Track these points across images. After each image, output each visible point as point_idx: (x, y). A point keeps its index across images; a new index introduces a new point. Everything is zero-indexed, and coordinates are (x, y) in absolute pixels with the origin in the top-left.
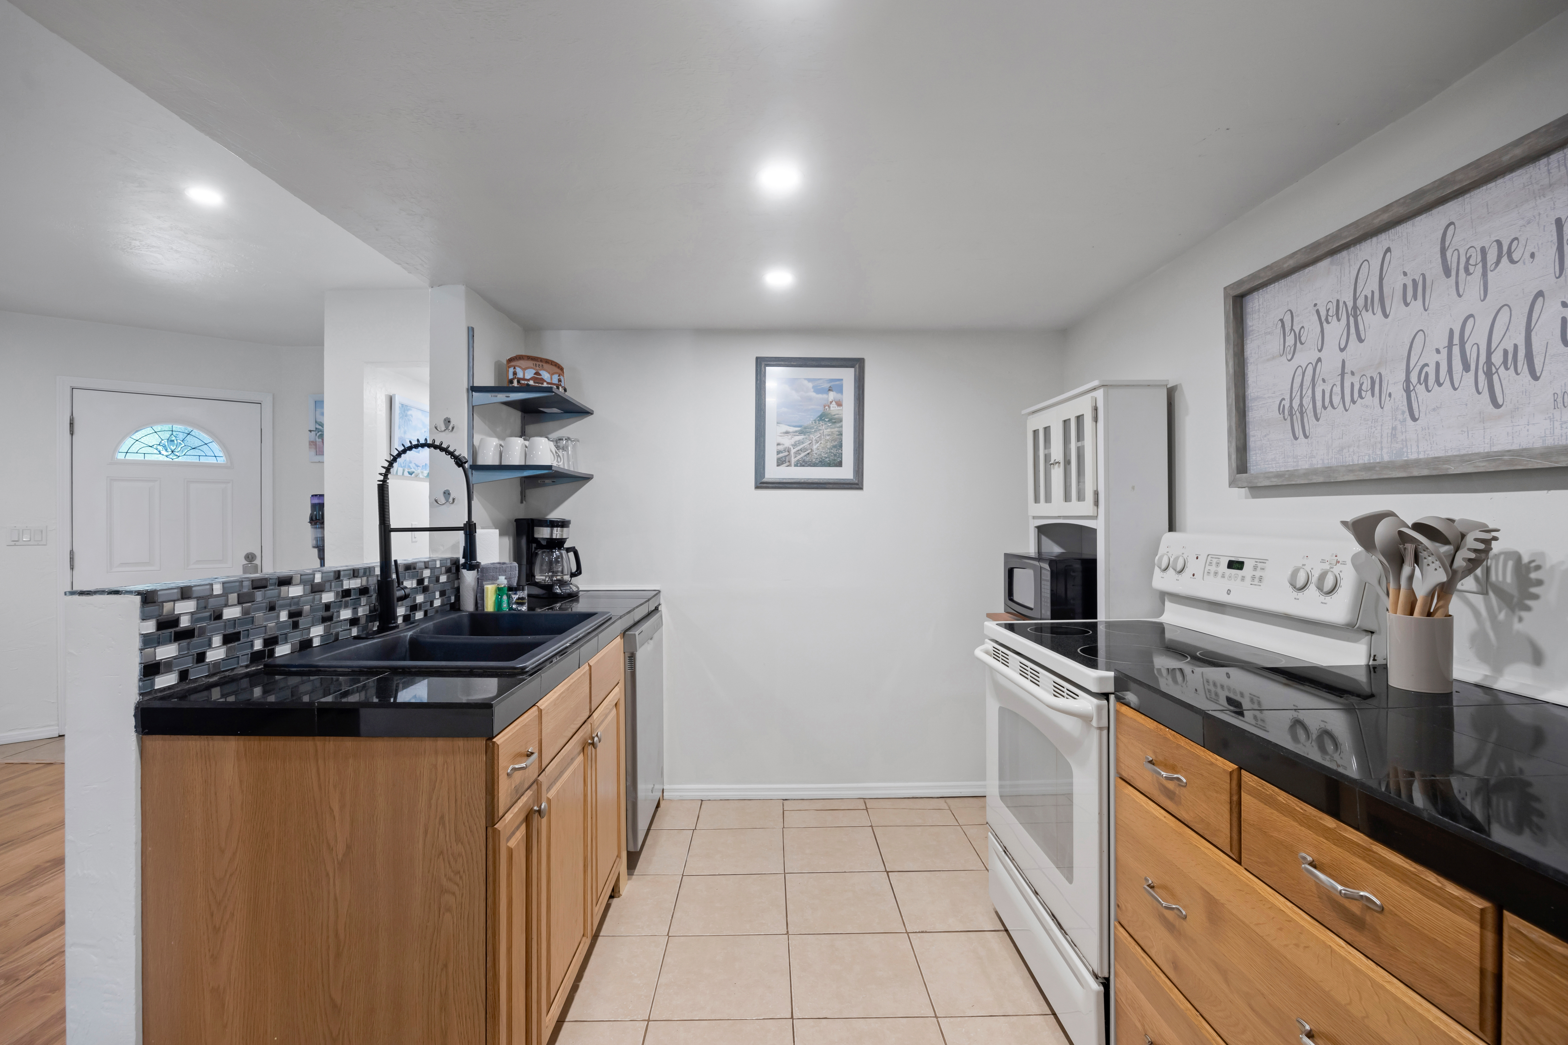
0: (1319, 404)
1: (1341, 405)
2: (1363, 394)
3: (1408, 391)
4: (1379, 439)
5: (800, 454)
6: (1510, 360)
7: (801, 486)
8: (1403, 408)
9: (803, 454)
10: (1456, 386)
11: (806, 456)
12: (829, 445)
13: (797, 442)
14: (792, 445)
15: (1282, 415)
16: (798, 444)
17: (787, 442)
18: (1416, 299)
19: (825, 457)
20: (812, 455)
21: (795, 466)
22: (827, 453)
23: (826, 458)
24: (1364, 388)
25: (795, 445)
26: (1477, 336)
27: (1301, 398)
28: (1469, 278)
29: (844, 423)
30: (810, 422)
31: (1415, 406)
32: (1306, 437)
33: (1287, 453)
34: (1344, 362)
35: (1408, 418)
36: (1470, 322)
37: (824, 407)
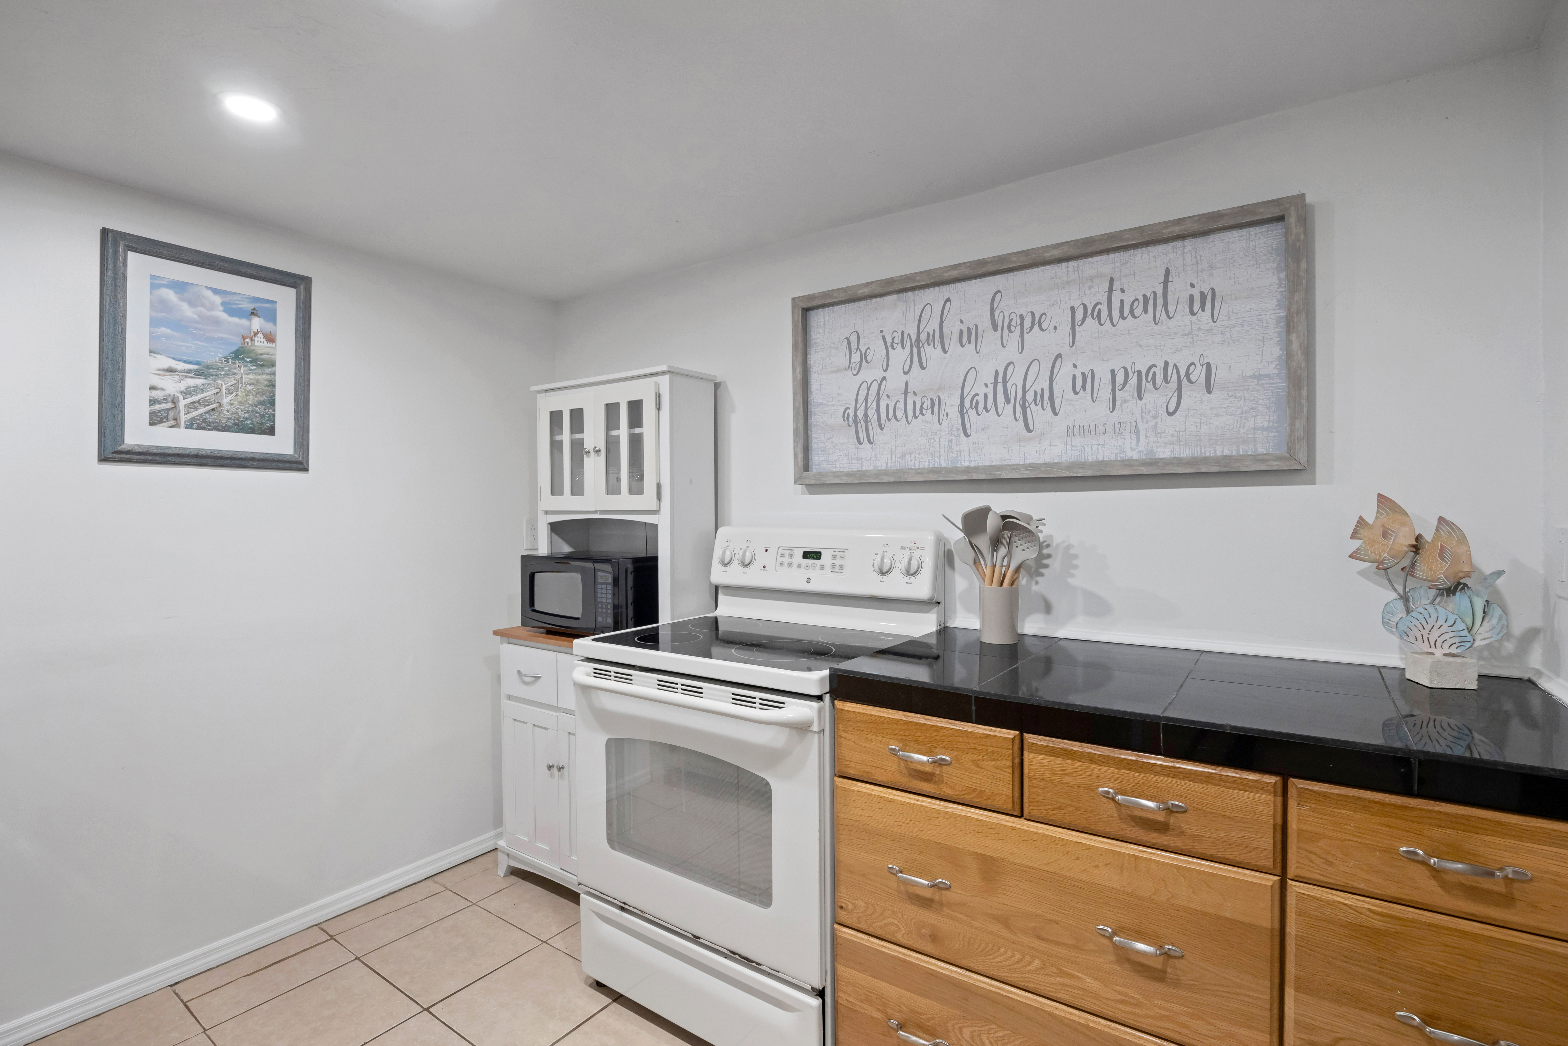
0: (883, 416)
1: (904, 419)
2: (924, 411)
3: (962, 413)
4: (938, 449)
5: (197, 409)
6: (1038, 398)
7: (199, 461)
8: (958, 426)
9: (202, 410)
10: (1000, 414)
11: (208, 412)
12: (251, 399)
13: (192, 389)
14: (181, 393)
15: (846, 422)
16: (194, 391)
17: (171, 386)
18: (970, 343)
19: (244, 417)
20: (220, 413)
21: (187, 427)
22: (248, 412)
23: (247, 419)
24: (925, 406)
25: (187, 393)
26: (1016, 379)
27: (866, 409)
28: (1010, 334)
29: (279, 368)
30: (218, 359)
31: (968, 425)
32: (870, 442)
33: (851, 455)
34: (907, 383)
35: (962, 434)
36: (1011, 367)
37: (244, 339)
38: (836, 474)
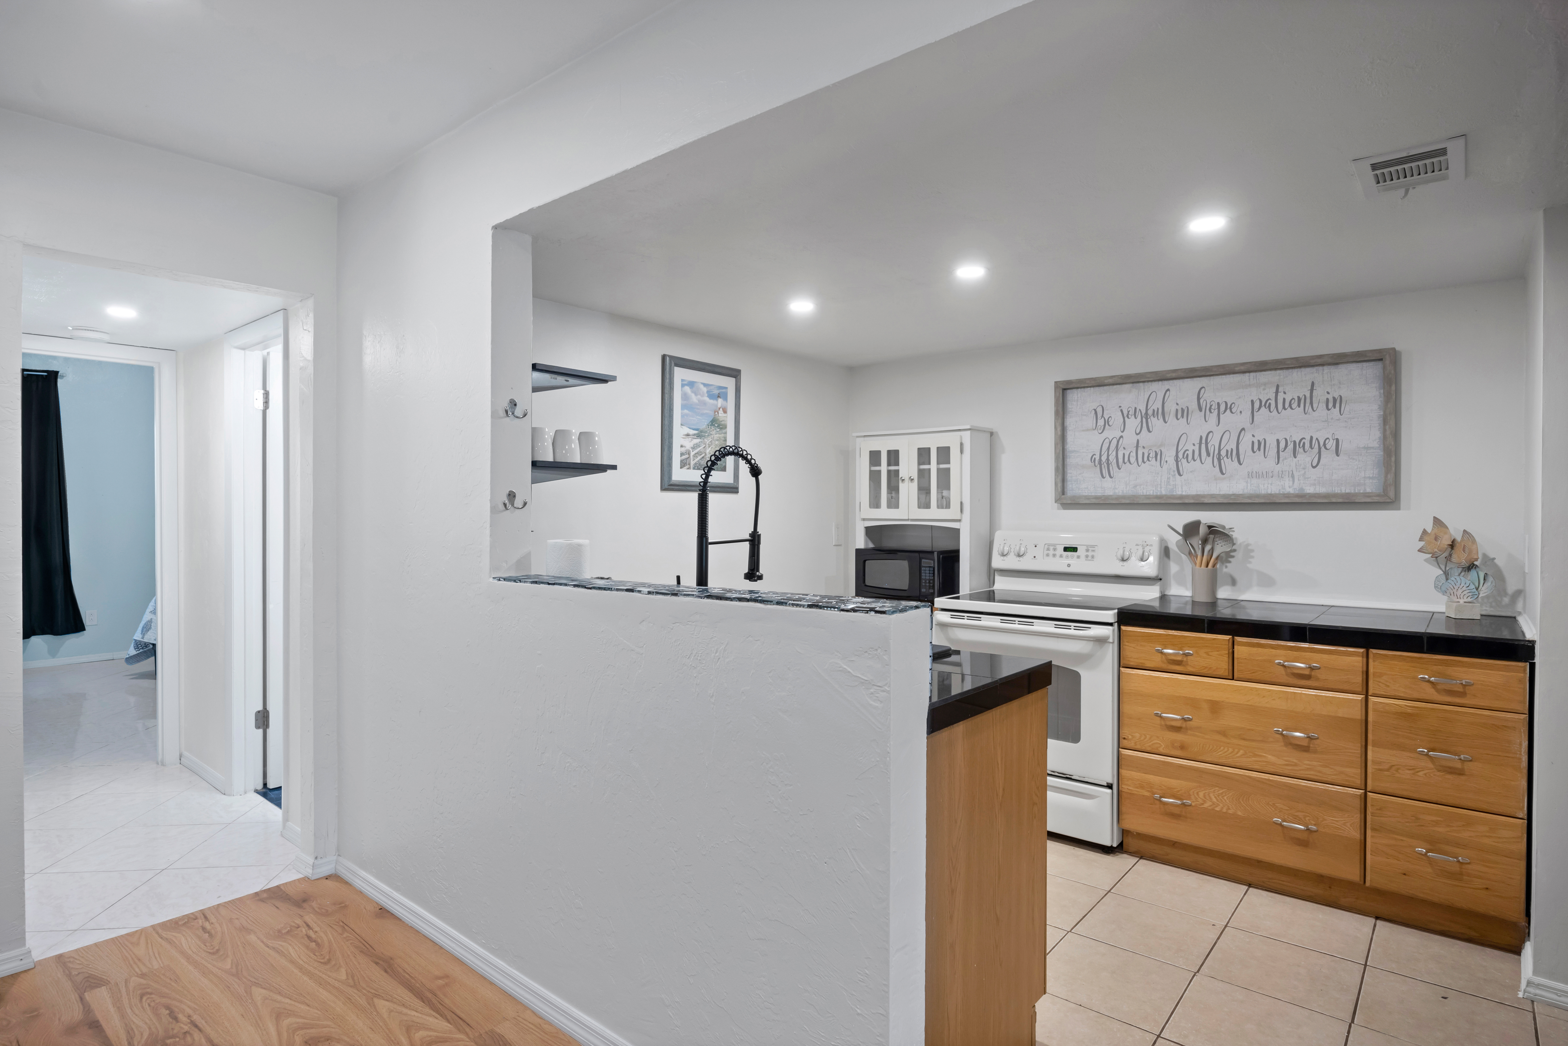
0: (1121, 460)
1: (1136, 463)
2: (1150, 459)
3: (1177, 461)
4: (1160, 483)
6: (1229, 454)
8: (1174, 469)
10: (1203, 462)
15: (1093, 464)
18: (1183, 418)
24: (1151, 456)
25: (693, 448)
26: (1214, 442)
27: (1108, 456)
28: (1211, 414)
31: (1180, 469)
32: (1111, 477)
33: (1098, 485)
34: (1138, 441)
35: (1177, 474)
36: (1211, 435)
38: (1087, 497)
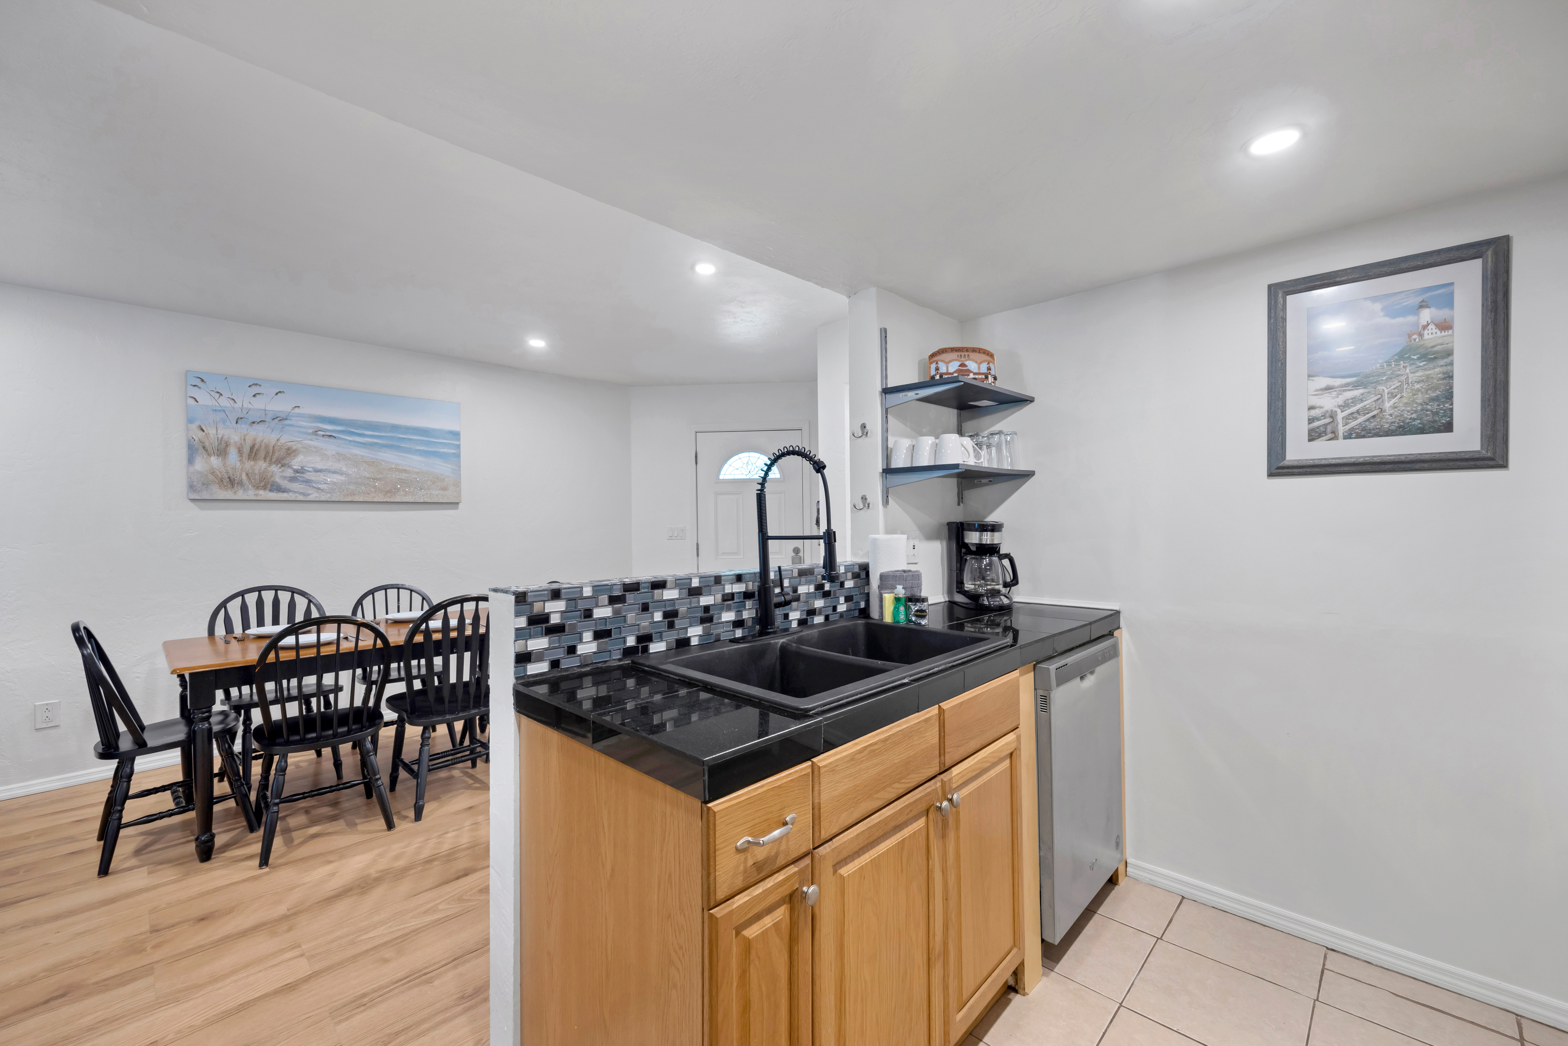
5: (1356, 419)
7: (1358, 468)
9: (1361, 419)
11: (1368, 420)
12: (1420, 398)
13: (1350, 401)
14: (1339, 406)
16: (1352, 403)
17: (1328, 403)
19: (1410, 419)
20: (1382, 418)
21: (1345, 438)
22: (1416, 412)
23: (1414, 419)
25: (1345, 406)
29: (1457, 358)
30: (1378, 365)
37: (1410, 336)
